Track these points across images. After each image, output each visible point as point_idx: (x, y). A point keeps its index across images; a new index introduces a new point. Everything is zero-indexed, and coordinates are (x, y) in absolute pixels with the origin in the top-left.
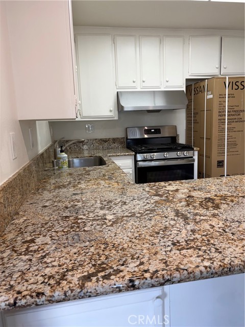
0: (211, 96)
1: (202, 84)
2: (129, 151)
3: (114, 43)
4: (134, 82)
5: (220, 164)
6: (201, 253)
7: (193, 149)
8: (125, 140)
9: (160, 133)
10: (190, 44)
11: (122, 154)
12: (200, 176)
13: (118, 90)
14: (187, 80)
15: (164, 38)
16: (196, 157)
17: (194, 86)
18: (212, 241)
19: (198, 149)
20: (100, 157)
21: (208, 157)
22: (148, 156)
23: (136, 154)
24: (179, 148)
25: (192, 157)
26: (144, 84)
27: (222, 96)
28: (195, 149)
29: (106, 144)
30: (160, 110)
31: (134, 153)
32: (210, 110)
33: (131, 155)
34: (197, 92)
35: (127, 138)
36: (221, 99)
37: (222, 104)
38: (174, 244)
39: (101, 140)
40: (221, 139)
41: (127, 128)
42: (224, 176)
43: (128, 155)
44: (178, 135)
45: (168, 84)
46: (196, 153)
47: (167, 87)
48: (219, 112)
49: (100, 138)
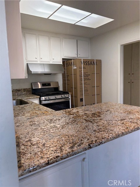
0: (76, 68)
1: (70, 62)
2: (35, 95)
3: (24, 37)
4: (36, 58)
5: (82, 100)
6: (107, 132)
7: (69, 94)
8: (31, 89)
9: (51, 86)
10: (63, 42)
11: (32, 97)
12: (73, 107)
13: (27, 62)
14: (63, 59)
15: (51, 37)
16: (70, 97)
17: (66, 62)
18: (107, 128)
19: (71, 93)
20: (20, 99)
21: (76, 97)
22: (47, 98)
23: (40, 97)
24: (62, 93)
25: (68, 97)
26: (42, 60)
27: (81, 68)
28: (69, 93)
29: (19, 92)
30: (51, 74)
31: (39, 97)
32: (75, 74)
33: (37, 98)
34: (68, 65)
35: (32, 88)
36: (80, 69)
37: (81, 71)
38: (94, 131)
39: (16, 90)
40: (81, 88)
41: (32, 83)
42: (83, 106)
43: (36, 98)
44: (59, 87)
45: (54, 61)
46: (70, 95)
47: (53, 62)
48: (80, 75)
49: (16, 89)
